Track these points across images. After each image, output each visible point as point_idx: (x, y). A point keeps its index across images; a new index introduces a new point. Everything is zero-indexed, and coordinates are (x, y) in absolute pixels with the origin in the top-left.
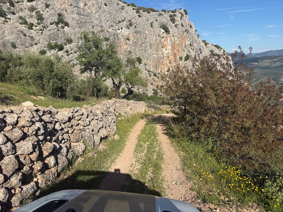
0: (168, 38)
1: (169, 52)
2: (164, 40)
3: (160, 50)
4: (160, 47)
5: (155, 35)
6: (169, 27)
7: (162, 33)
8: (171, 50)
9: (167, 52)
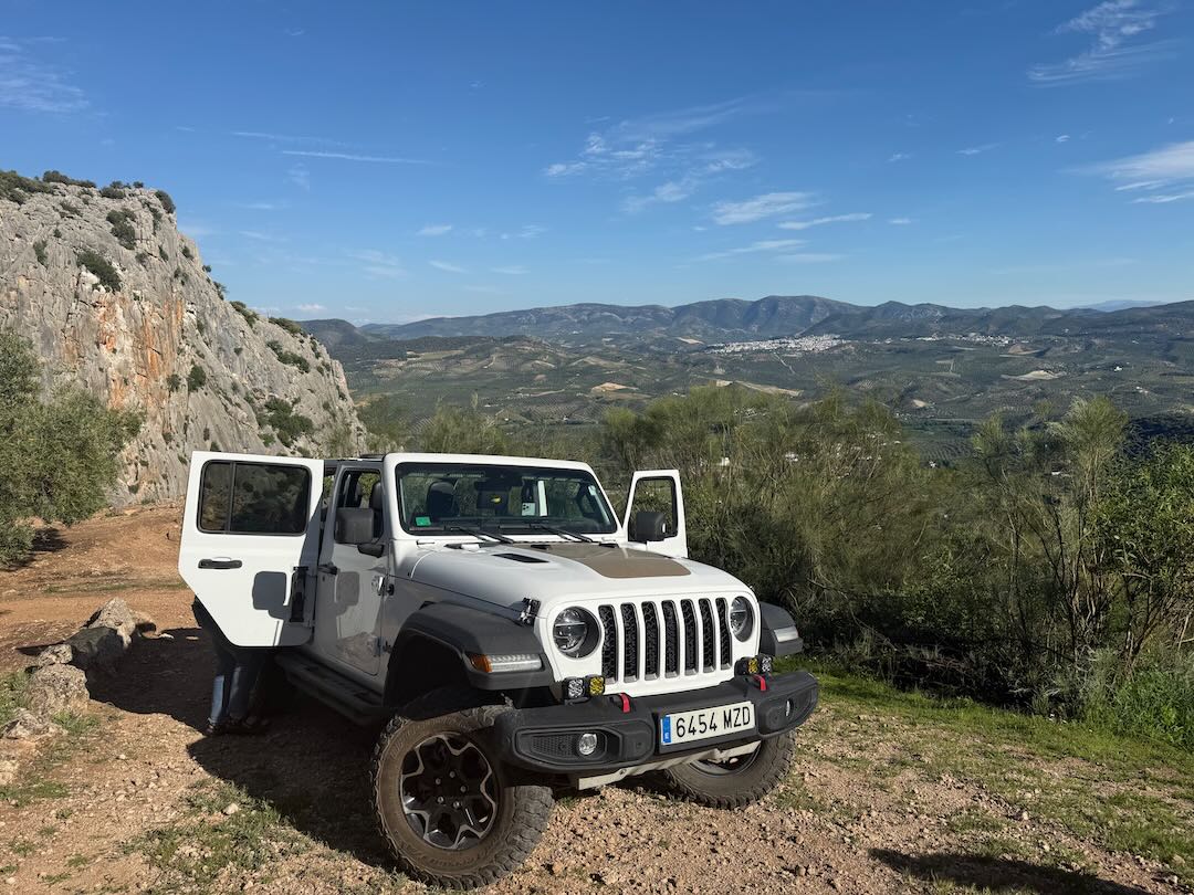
0: (117, 305)
1: (126, 362)
2: (102, 313)
3: (90, 353)
4: (88, 342)
5: (62, 296)
6: (115, 265)
7: (88, 287)
8: (135, 354)
9: (117, 360)
